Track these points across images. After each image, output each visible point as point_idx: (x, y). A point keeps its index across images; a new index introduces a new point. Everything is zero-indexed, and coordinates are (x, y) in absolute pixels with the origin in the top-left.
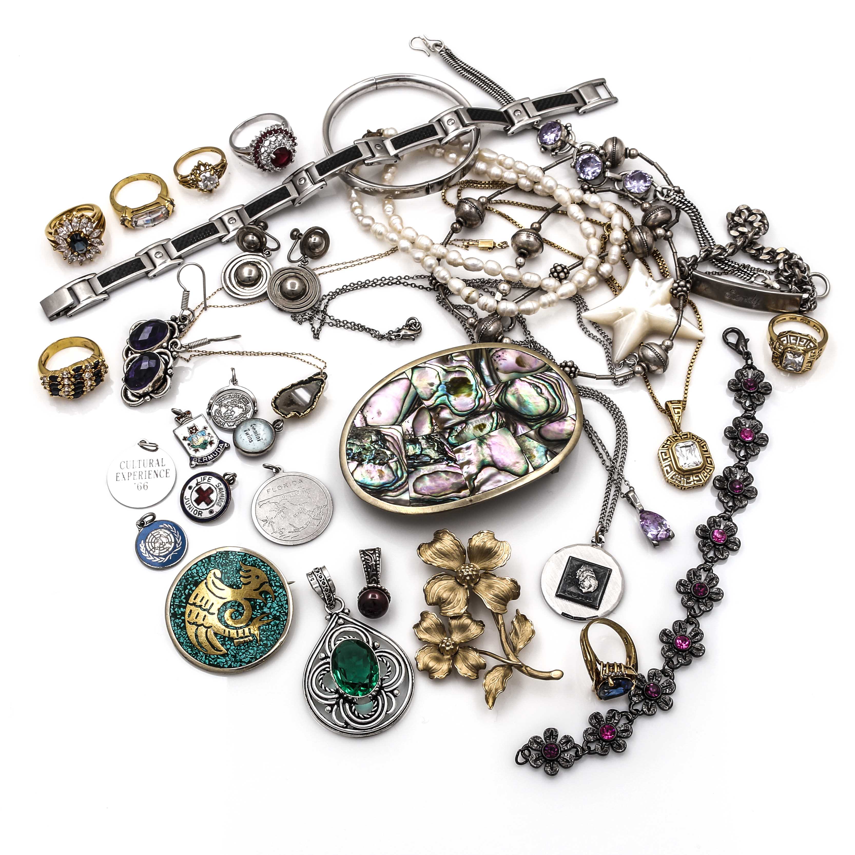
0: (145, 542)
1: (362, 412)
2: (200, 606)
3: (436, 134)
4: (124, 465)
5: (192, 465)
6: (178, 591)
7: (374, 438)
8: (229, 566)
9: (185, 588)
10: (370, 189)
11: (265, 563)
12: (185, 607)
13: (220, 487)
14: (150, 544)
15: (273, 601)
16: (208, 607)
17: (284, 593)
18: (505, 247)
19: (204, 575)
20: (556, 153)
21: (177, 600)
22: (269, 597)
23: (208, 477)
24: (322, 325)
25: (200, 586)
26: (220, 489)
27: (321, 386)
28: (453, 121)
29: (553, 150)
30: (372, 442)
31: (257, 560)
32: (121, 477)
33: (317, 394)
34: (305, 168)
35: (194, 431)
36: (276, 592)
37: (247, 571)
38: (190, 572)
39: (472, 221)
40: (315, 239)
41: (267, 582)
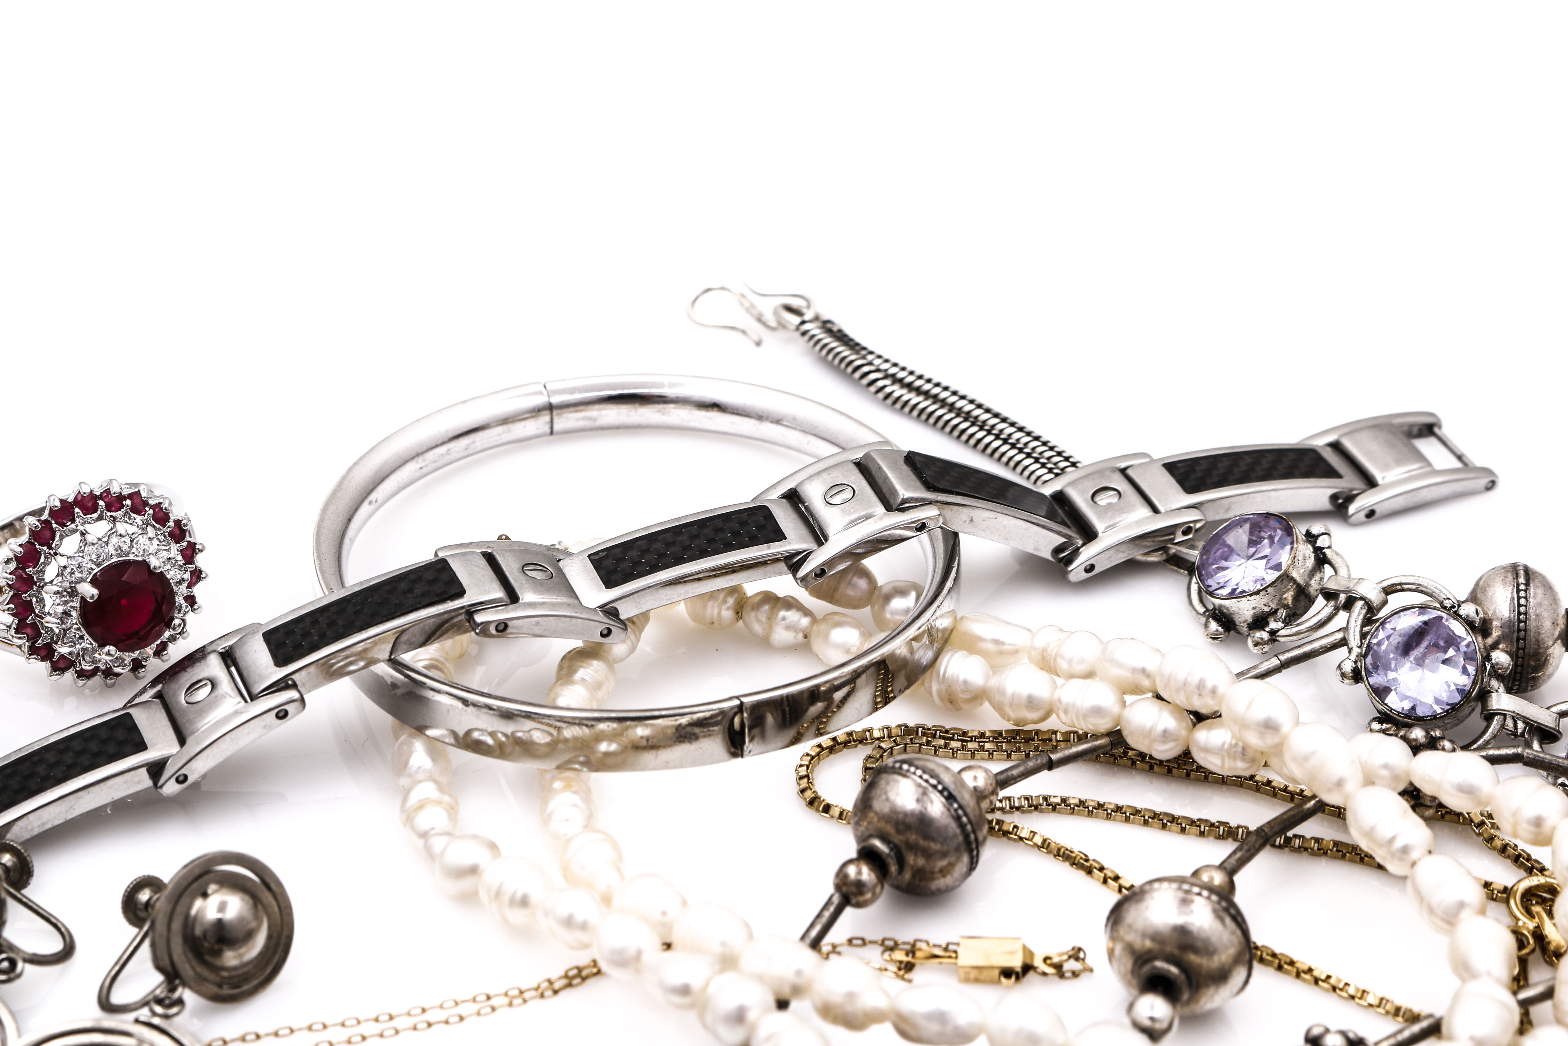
3: (778, 535)
10: (492, 734)
18: (1075, 974)
20: (1273, 633)
28: (848, 494)
29: (1259, 622)
34: (221, 647)
39: (928, 854)
40: (222, 907)
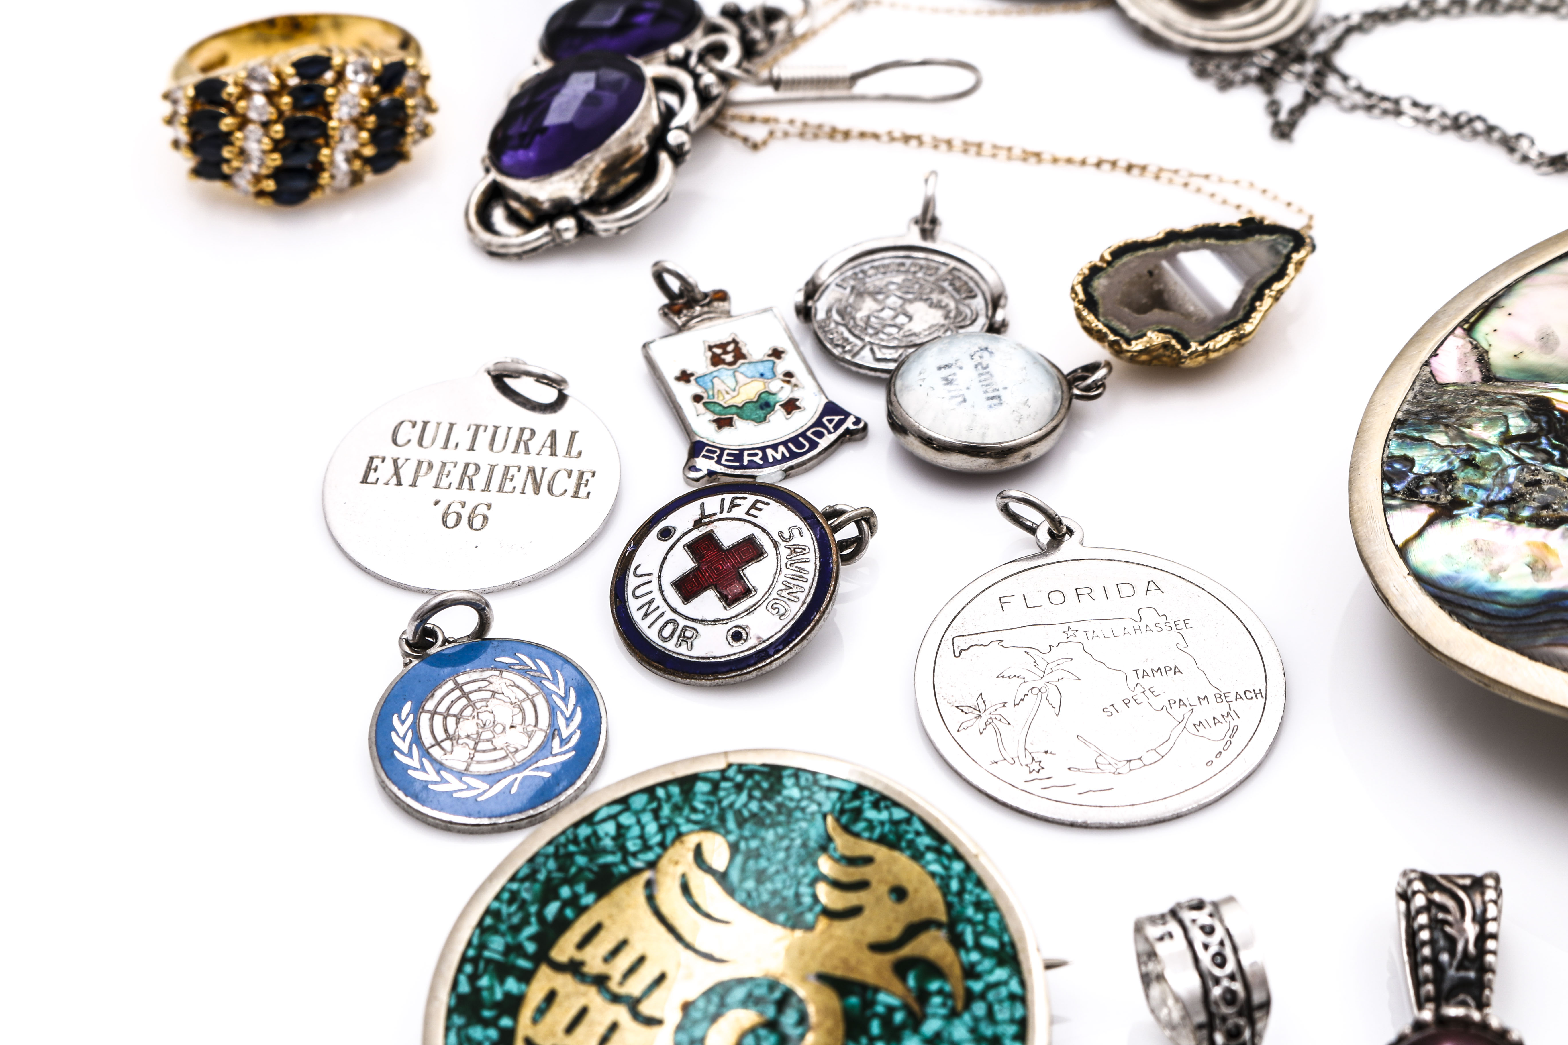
0: (417, 710)
1: (1469, 332)
2: (600, 981)
4: (406, 433)
5: (693, 468)
6: (510, 902)
7: (1518, 425)
8: (774, 825)
9: (549, 893)
11: (940, 839)
12: (526, 977)
13: (797, 540)
14: (438, 719)
15: (953, 1015)
16: (635, 987)
17: (1014, 986)
19: (646, 848)
21: (497, 943)
22: (940, 992)
23: (752, 498)
24: (1309, 100)
25: (620, 892)
26: (793, 550)
27: (1288, 258)
30: (1507, 439)
31: (908, 821)
32: (385, 471)
33: (1268, 284)
35: (729, 358)
36: (977, 976)
37: (852, 861)
38: (584, 831)
41: (939, 925)
